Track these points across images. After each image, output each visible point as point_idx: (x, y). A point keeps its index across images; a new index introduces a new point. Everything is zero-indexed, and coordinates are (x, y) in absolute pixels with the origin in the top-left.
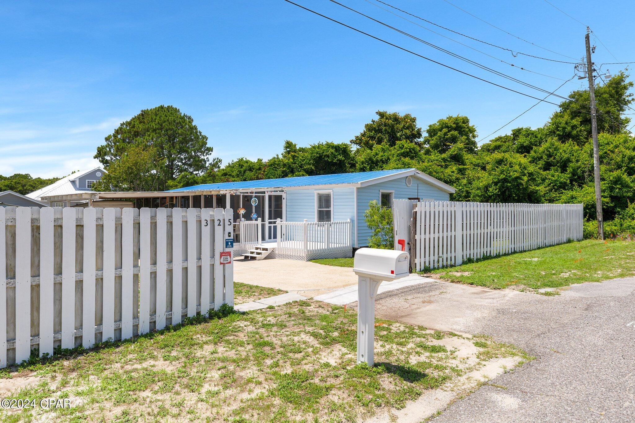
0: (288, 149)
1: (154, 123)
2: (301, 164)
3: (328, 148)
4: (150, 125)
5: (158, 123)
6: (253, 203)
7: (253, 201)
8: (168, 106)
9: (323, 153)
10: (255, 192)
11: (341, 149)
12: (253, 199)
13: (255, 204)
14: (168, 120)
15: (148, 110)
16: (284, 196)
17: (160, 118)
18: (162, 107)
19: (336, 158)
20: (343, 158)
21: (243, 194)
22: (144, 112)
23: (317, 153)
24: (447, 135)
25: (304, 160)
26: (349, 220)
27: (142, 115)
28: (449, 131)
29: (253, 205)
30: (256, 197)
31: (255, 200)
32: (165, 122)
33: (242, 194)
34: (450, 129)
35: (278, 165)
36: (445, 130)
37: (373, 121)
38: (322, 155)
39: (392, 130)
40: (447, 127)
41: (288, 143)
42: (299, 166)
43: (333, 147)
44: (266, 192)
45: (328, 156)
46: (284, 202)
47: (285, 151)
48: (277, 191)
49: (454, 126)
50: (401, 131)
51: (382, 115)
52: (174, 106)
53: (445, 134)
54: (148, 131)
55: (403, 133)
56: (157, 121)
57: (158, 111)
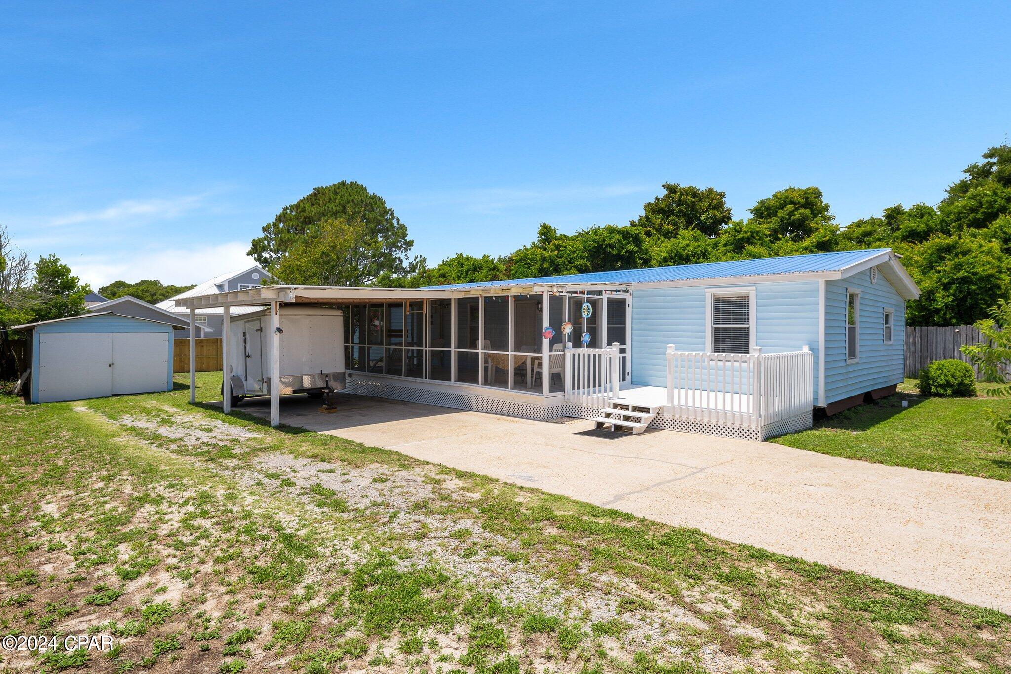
0: (543, 237)
1: (333, 204)
2: (570, 259)
3: (611, 233)
4: (328, 208)
5: (340, 204)
6: (584, 312)
7: (584, 309)
8: (351, 183)
9: (604, 241)
10: (588, 292)
11: (632, 234)
12: (585, 306)
13: (588, 314)
14: (353, 201)
15: (322, 187)
16: (629, 301)
17: (341, 197)
18: (343, 183)
19: (624, 249)
20: (636, 249)
21: (570, 295)
22: (318, 191)
23: (594, 242)
24: (795, 215)
25: (575, 251)
26: (805, 349)
27: (315, 194)
28: (797, 209)
29: (585, 316)
30: (588, 301)
31: (588, 306)
32: (349, 202)
33: (568, 295)
34: (797, 206)
35: (531, 259)
36: (790, 207)
37: (657, 199)
38: (602, 245)
39: (692, 210)
40: (792, 203)
41: (545, 226)
42: (568, 261)
43: (619, 232)
44: (604, 292)
45: (611, 246)
46: (629, 311)
47: (539, 239)
48: (619, 291)
49: (802, 201)
50: (706, 212)
51: (672, 189)
52: (360, 183)
53: (791, 214)
54: (324, 215)
55: (709, 214)
56: (337, 201)
57: (338, 188)
